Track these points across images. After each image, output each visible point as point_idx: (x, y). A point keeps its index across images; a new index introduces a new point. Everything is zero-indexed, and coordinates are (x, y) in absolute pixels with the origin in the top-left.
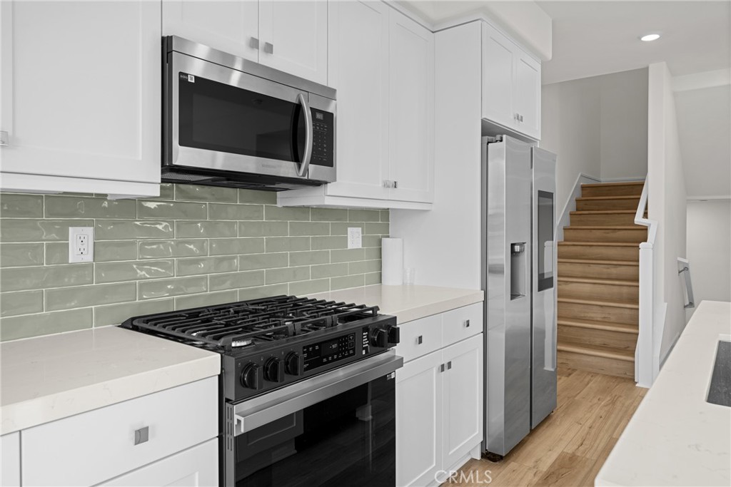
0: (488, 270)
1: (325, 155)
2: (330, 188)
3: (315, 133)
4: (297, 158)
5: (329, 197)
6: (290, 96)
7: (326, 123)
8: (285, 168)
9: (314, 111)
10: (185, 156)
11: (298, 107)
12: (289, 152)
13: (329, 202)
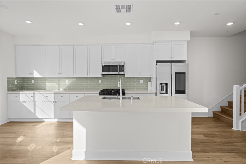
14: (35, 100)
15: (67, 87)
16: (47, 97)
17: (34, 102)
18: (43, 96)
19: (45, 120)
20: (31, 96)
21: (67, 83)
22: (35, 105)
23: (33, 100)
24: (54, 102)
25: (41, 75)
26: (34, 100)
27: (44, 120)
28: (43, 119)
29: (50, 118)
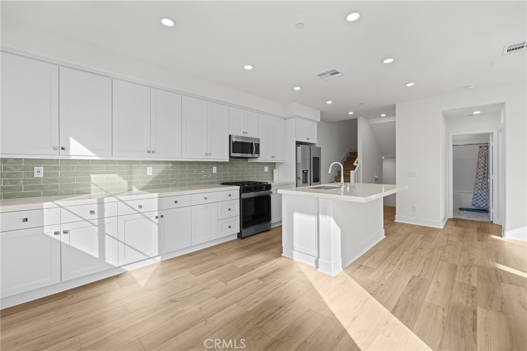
0: (297, 178)
1: (258, 152)
2: (259, 158)
3: (256, 148)
4: (252, 153)
5: (259, 160)
6: (250, 142)
7: (258, 146)
8: (250, 155)
9: (255, 144)
10: (233, 155)
11: (252, 143)
12: (250, 151)
13: (259, 161)
14: (104, 221)
15: (152, 182)
16: (140, 207)
17: (101, 226)
18: (130, 207)
19: (127, 268)
20: (92, 212)
21: (151, 174)
22: (102, 234)
23: (96, 222)
24: (159, 217)
25: (94, 153)
26: (99, 222)
27: (123, 270)
28: (123, 267)
29: (147, 258)
